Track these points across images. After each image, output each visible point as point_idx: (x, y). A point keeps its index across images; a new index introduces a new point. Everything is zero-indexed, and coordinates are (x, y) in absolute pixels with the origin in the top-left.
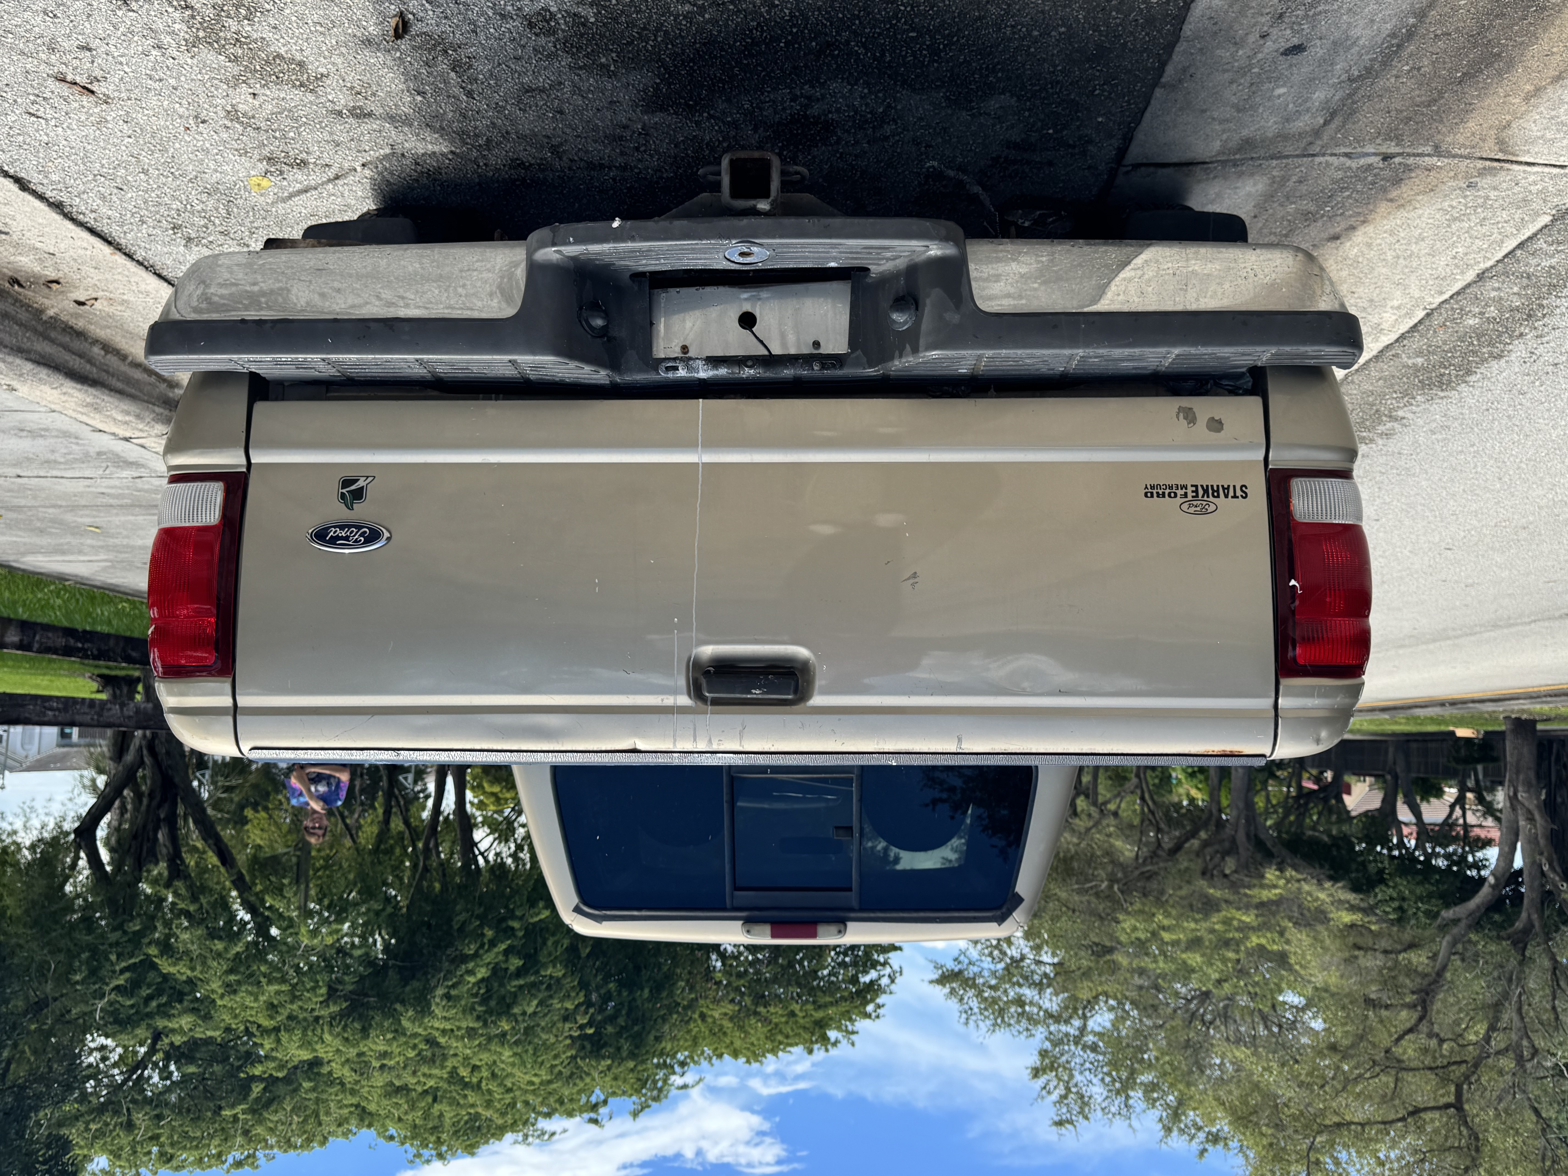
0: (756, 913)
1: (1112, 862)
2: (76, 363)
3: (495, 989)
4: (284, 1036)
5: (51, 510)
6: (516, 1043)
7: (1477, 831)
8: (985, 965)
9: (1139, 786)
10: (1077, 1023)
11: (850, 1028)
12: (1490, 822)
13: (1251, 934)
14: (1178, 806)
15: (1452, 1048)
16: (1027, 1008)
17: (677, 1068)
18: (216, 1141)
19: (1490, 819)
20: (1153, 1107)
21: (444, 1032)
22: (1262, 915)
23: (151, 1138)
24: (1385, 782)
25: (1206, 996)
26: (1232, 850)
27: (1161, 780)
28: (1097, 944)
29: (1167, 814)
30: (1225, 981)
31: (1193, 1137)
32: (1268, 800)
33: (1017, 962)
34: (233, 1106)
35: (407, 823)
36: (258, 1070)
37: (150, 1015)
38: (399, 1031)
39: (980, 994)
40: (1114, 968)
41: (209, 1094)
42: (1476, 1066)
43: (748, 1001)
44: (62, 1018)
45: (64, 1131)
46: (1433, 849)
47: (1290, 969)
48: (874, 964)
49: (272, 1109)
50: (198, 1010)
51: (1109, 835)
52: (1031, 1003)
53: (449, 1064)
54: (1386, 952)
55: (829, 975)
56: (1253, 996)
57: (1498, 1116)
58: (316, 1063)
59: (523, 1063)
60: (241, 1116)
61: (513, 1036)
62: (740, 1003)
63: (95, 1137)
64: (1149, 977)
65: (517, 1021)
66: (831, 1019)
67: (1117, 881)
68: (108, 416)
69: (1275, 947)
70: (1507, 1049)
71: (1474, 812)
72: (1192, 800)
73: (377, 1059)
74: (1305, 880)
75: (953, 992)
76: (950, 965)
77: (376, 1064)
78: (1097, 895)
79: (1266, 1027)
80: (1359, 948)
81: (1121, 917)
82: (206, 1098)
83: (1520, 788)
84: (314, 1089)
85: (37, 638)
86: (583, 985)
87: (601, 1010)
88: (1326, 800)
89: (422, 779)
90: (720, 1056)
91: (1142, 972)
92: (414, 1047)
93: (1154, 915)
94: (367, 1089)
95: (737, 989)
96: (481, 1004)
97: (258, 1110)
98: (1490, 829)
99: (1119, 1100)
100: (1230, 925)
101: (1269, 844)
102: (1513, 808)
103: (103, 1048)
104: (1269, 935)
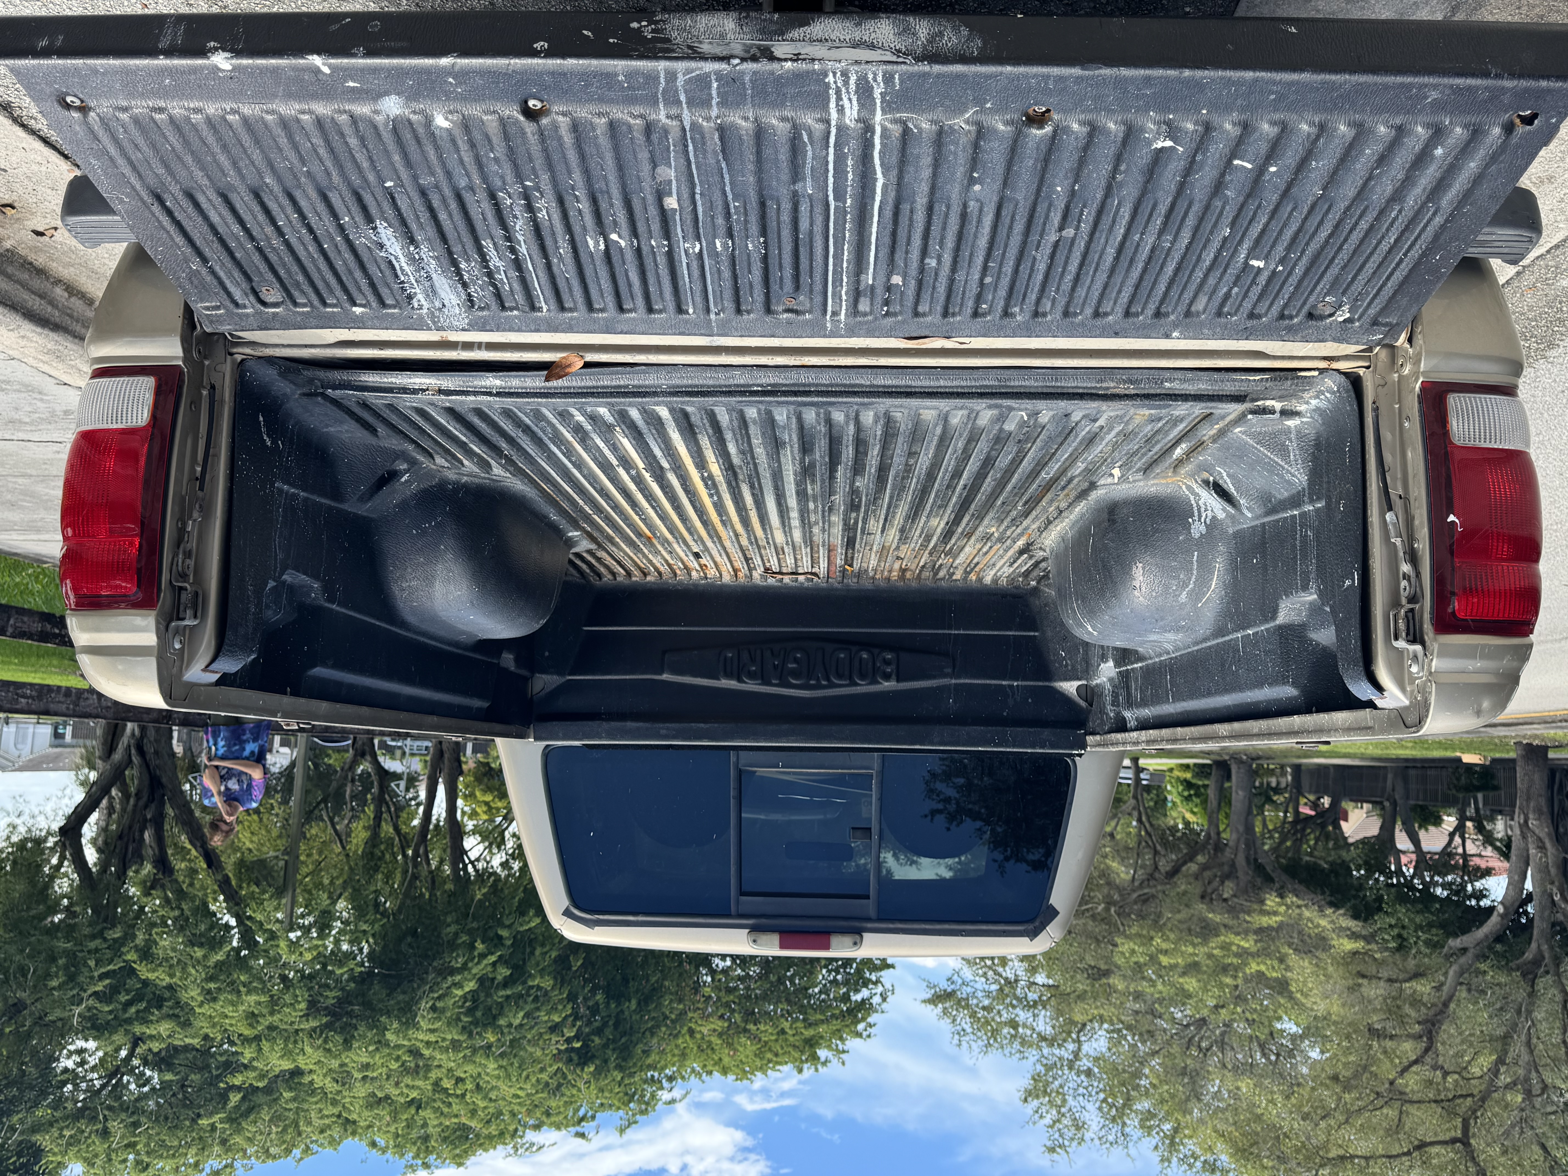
0: (763, 921)
1: (1109, 883)
2: (35, 303)
3: (482, 1001)
4: (265, 1045)
5: (20, 480)
6: (502, 1055)
7: (1476, 861)
8: (979, 986)
9: (1136, 808)
10: (1071, 1046)
11: (840, 1047)
12: (1489, 851)
13: (1250, 960)
14: (1174, 829)
15: (1456, 1081)
16: (1020, 1030)
17: (665, 1083)
18: (193, 1151)
19: (1490, 848)
20: (1149, 1135)
21: (428, 1044)
22: (1260, 941)
23: (127, 1146)
24: (1383, 808)
25: (1203, 1021)
26: (1230, 874)
27: (1156, 803)
28: (1093, 968)
29: (1163, 837)
30: (1223, 1007)
31: (1191, 1166)
32: (1265, 825)
33: (1012, 983)
34: (211, 1114)
35: (397, 829)
36: (237, 1080)
37: (129, 1021)
38: (382, 1043)
39: (973, 1015)
40: (1110, 990)
41: (188, 1103)
42: (1483, 1100)
43: (737, 1017)
44: (39, 1020)
45: (38, 1138)
46: (1432, 877)
47: (1291, 997)
48: (866, 983)
49: (252, 1117)
50: (177, 1016)
51: (1105, 856)
52: (1025, 1026)
53: (434, 1075)
54: (1390, 980)
55: (820, 992)
56: (1251, 1023)
57: (1505, 1152)
58: (297, 1072)
59: (508, 1076)
60: (219, 1126)
61: (498, 1048)
62: (729, 1019)
63: (68, 1144)
64: (1145, 1002)
65: (502, 1033)
66: (822, 1037)
67: (1114, 903)
68: (72, 367)
69: (1275, 975)
70: (1515, 1083)
71: (1474, 840)
72: (1187, 824)
73: (359, 1070)
74: (1306, 906)
75: (945, 1011)
76: (944, 985)
77: (359, 1076)
78: (1093, 917)
79: (1264, 1055)
80: (1364, 976)
81: (1119, 940)
82: (185, 1106)
83: (1531, 816)
84: (294, 1099)
85: (12, 622)
86: (572, 998)
87: (589, 1023)
88: (1323, 826)
89: (415, 787)
90: (710, 1073)
91: (1138, 996)
92: (398, 1059)
93: (1152, 938)
94: (348, 1100)
95: (727, 1005)
96: (466, 1014)
97: (235, 1120)
98: (1489, 857)
99: (1116, 1129)
100: (1229, 950)
101: (1269, 869)
102: (1524, 836)
103: (81, 1052)
104: (1269, 962)
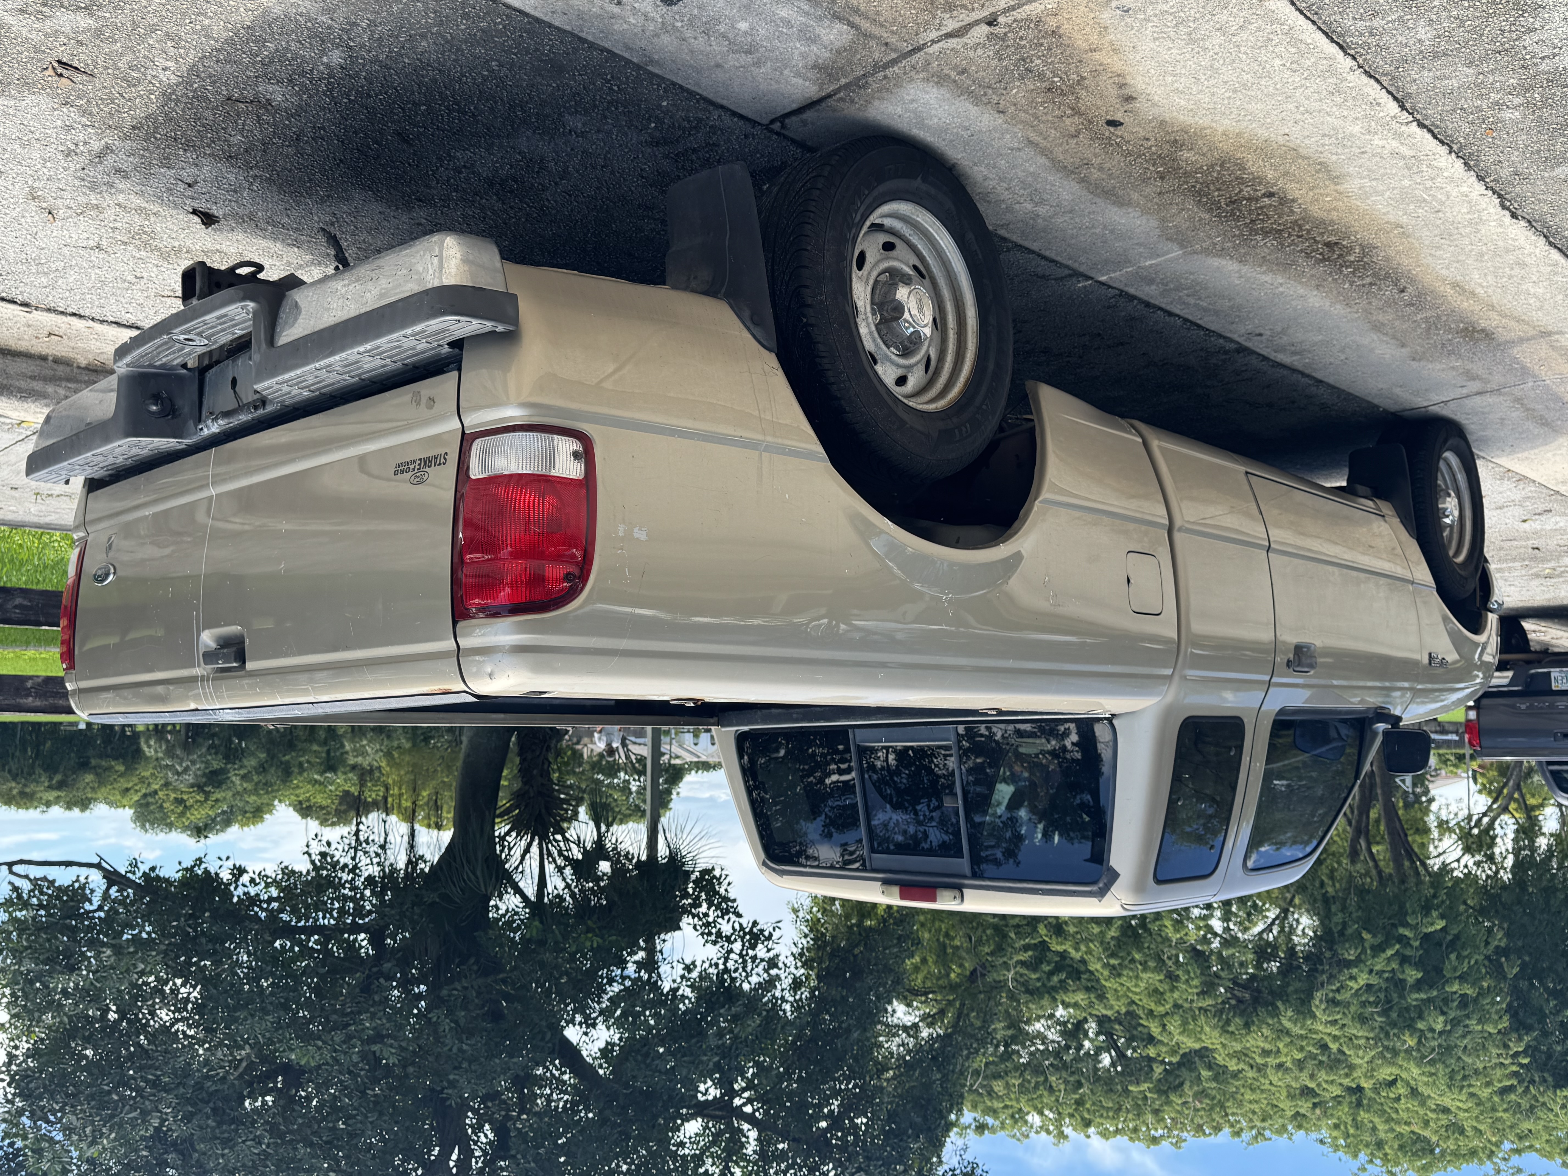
0: (891, 876)
3: (1396, 1000)
34: (1140, 1083)
38: (1281, 1031)
49: (1175, 1092)
50: (1091, 988)
58: (1206, 1052)
60: (1148, 1094)
65: (1423, 1037)
97: (1162, 1090)
